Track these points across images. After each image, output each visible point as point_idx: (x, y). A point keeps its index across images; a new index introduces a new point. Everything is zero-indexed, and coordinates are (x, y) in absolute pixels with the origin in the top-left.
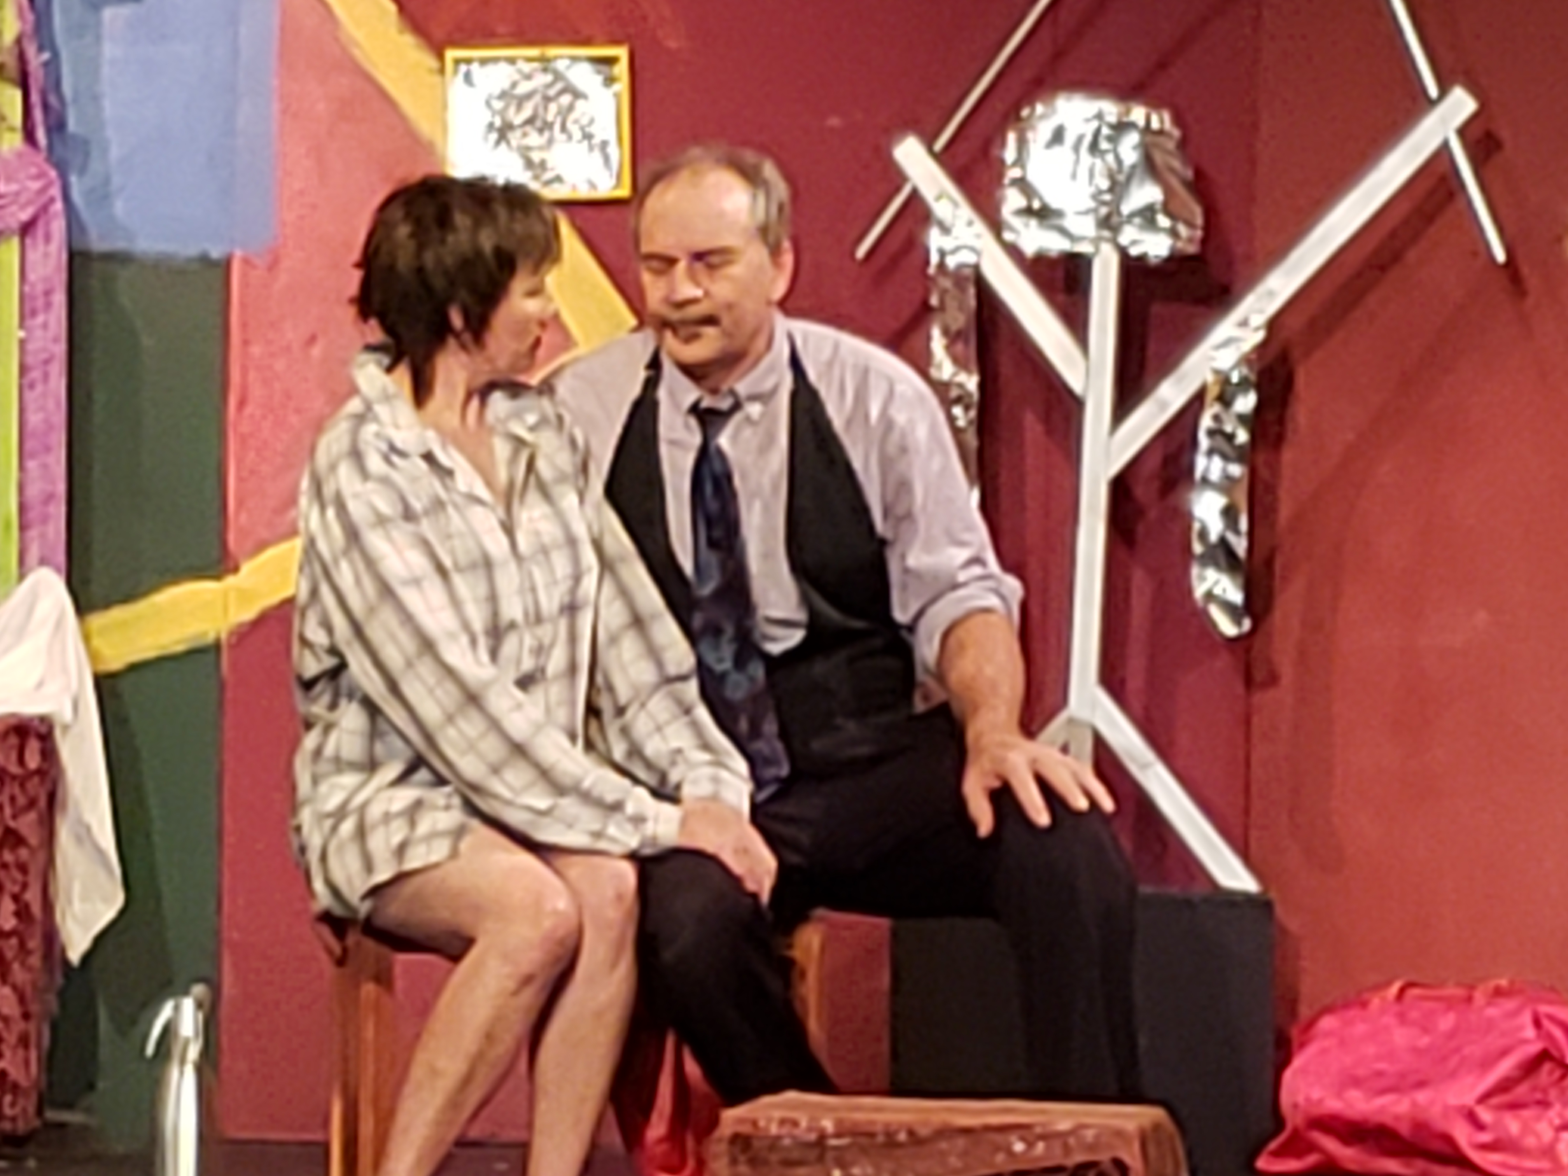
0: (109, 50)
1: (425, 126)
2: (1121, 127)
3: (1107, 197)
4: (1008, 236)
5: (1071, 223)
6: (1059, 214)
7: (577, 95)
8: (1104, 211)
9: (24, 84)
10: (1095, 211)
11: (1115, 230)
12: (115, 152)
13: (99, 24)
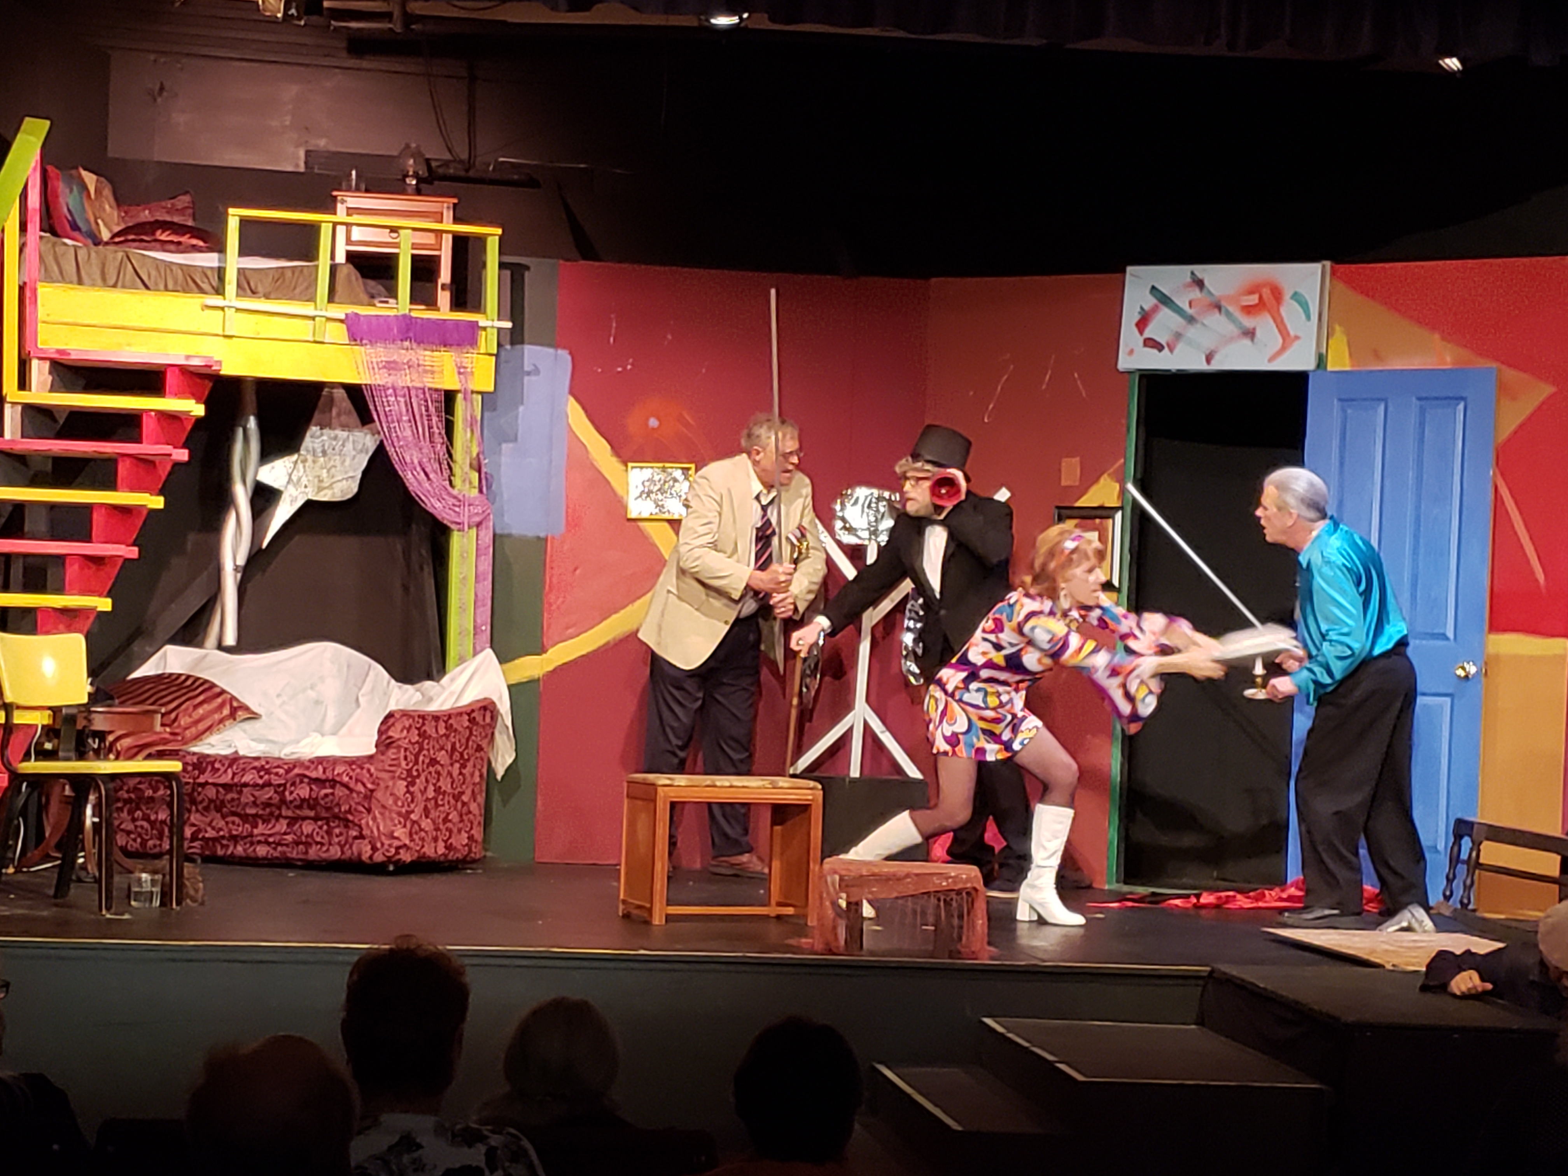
0: (504, 459)
1: (620, 491)
2: (880, 499)
3: (874, 524)
4: (837, 537)
5: (859, 533)
6: (856, 530)
7: (675, 480)
8: (872, 529)
9: (479, 472)
10: (869, 529)
11: (877, 536)
12: (505, 496)
13: (500, 450)
